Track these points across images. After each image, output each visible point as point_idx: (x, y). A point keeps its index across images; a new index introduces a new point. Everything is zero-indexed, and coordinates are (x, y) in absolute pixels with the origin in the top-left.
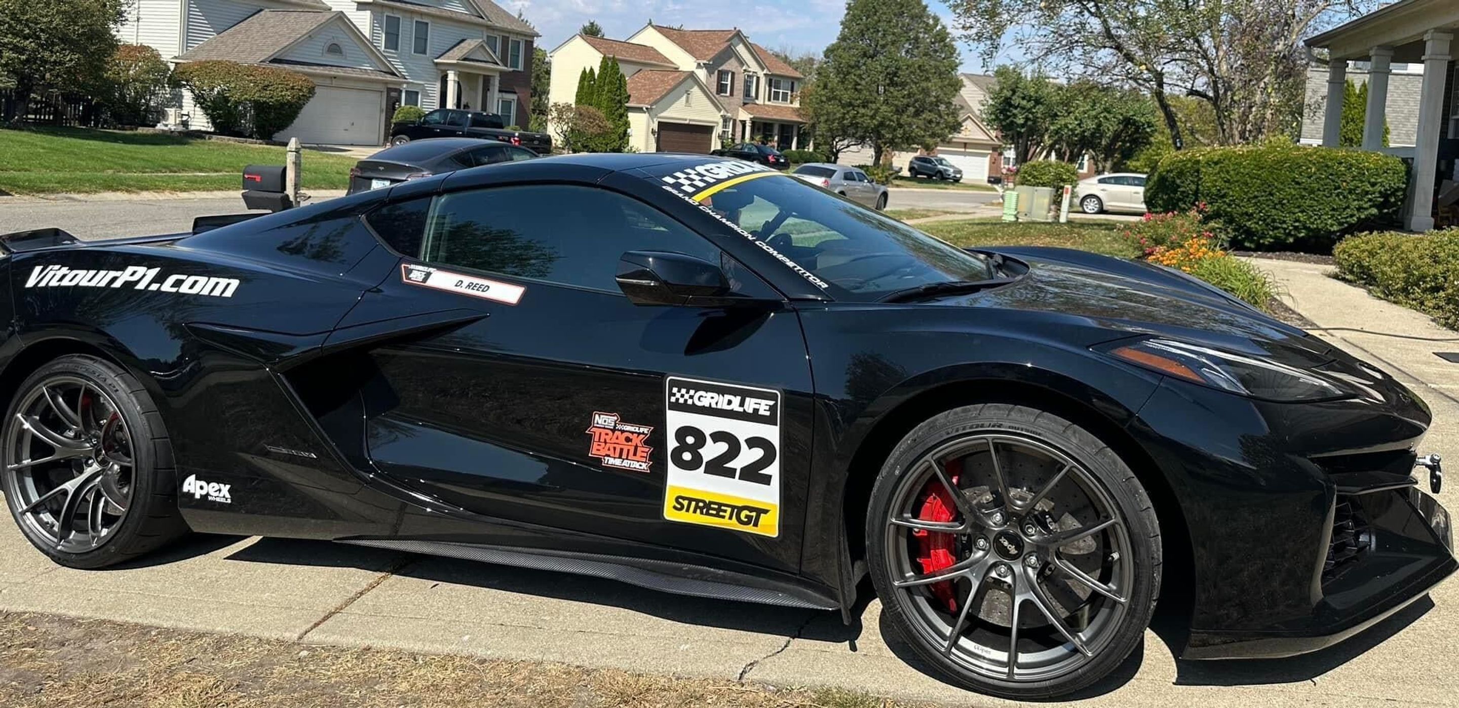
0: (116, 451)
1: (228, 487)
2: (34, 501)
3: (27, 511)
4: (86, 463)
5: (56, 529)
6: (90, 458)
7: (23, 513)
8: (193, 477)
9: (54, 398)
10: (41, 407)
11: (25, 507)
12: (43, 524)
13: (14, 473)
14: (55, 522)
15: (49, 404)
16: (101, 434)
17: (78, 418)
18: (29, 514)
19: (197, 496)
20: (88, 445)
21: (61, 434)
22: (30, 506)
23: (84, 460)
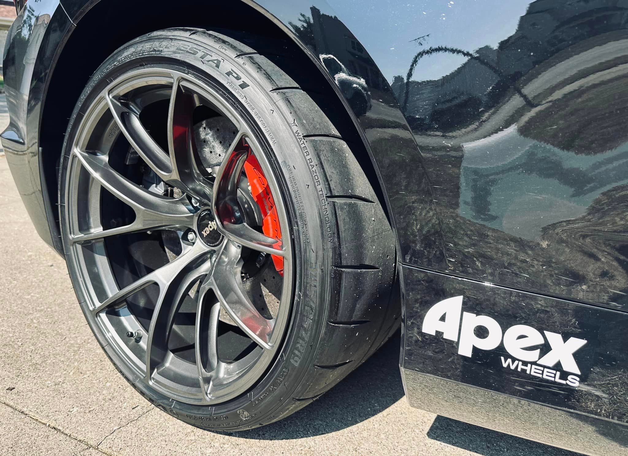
0: (239, 221)
1: (577, 343)
2: (110, 295)
3: (101, 311)
4: (185, 237)
5: (143, 344)
6: (189, 230)
7: (97, 313)
8: (457, 301)
9: (125, 119)
10: (108, 141)
11: (98, 304)
12: (126, 336)
13: (79, 247)
14: (143, 332)
15: (121, 134)
16: (213, 192)
17: (170, 160)
18: (103, 315)
19: (465, 351)
20: (183, 208)
21: (146, 188)
22: (107, 302)
23: (181, 234)
